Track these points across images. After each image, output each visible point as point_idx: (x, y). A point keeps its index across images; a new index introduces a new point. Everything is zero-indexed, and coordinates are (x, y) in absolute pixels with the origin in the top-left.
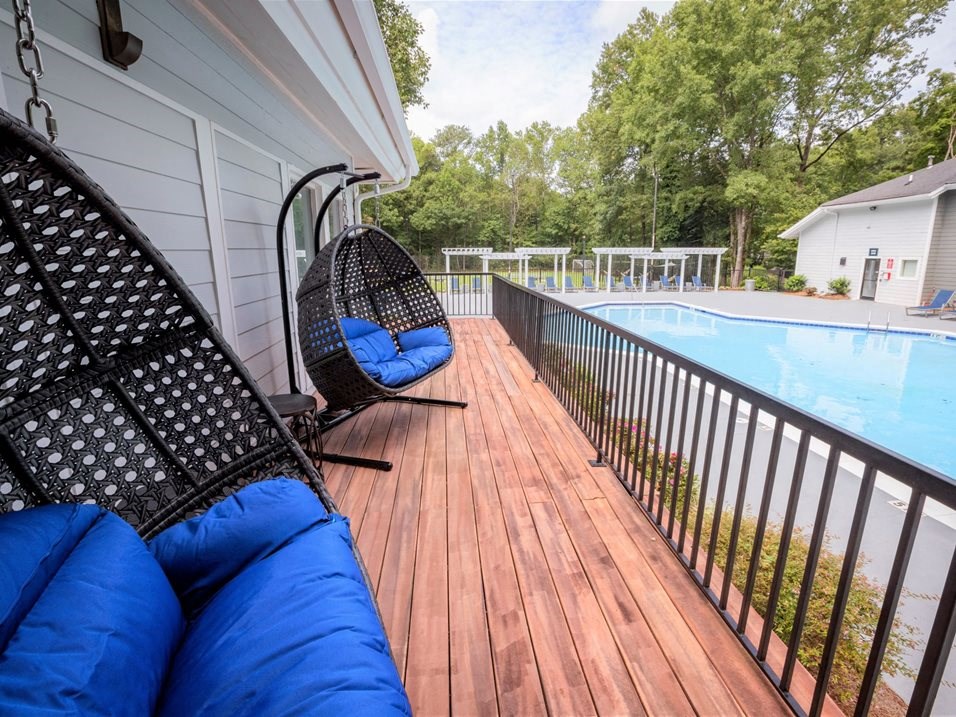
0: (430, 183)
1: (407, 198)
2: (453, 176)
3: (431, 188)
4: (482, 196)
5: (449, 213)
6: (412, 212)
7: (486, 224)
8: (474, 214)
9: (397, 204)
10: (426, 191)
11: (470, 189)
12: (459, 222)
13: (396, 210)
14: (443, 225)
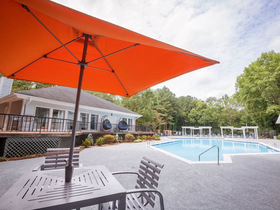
0: (203, 112)
1: (197, 116)
2: (210, 110)
3: (203, 113)
4: (218, 115)
5: (208, 119)
6: (198, 119)
7: (220, 122)
8: (216, 119)
9: (194, 117)
10: (202, 114)
11: (214, 113)
12: (211, 122)
13: (194, 119)
14: (207, 123)
